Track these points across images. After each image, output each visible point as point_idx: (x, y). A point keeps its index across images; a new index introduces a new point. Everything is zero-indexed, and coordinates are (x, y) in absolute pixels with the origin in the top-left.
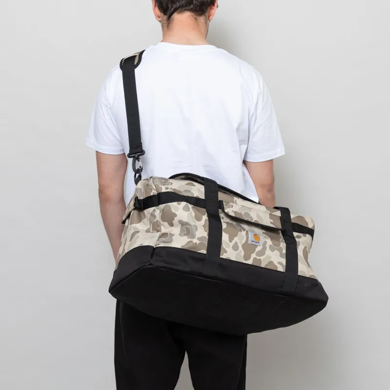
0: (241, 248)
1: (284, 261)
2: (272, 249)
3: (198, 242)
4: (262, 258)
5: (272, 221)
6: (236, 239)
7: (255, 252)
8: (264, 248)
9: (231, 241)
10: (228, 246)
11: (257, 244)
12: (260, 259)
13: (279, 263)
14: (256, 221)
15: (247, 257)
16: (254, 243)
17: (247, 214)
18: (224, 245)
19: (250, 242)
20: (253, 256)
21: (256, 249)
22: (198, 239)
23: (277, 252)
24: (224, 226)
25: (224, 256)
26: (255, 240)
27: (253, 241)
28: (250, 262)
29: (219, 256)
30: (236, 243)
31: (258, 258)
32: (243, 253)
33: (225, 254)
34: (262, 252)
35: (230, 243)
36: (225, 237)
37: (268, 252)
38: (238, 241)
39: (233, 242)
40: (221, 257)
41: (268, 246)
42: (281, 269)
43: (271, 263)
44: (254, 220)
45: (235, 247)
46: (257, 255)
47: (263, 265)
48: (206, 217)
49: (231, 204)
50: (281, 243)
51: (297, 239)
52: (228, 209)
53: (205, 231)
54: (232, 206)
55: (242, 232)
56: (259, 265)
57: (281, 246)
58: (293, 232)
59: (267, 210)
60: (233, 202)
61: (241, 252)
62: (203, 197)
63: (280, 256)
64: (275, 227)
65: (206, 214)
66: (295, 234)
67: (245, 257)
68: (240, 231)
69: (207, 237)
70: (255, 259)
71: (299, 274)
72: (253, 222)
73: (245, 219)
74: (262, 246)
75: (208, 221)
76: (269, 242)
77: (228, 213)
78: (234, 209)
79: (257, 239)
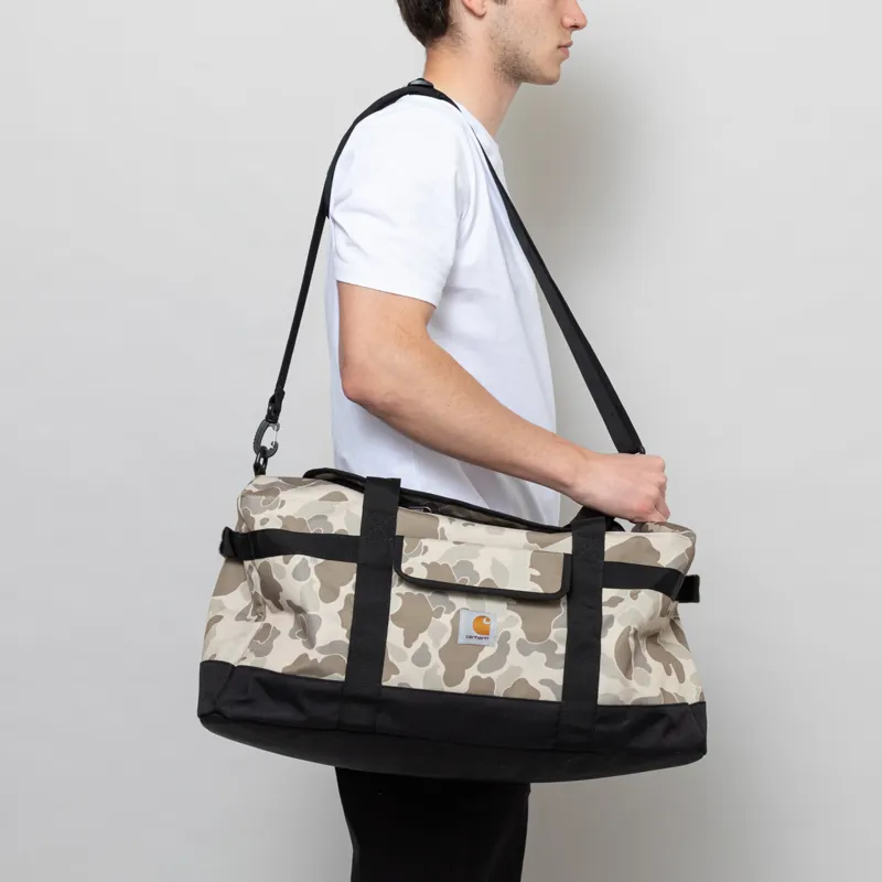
0: (435, 658)
1: (558, 676)
2: (524, 649)
3: (320, 657)
4: (494, 675)
5: (537, 573)
6: (424, 638)
7: (477, 663)
8: (503, 649)
9: (408, 644)
10: (403, 657)
11: (483, 642)
12: (490, 679)
13: (543, 682)
14: (488, 580)
15: (453, 675)
16: (475, 641)
17: (466, 566)
18: (391, 656)
19: (461, 640)
20: (471, 672)
21: (480, 654)
22: (321, 650)
23: (539, 657)
24: (396, 605)
25: (391, 681)
26: (476, 634)
27: (471, 637)
28: (462, 688)
29: (380, 682)
30: (424, 646)
31: (484, 676)
32: (442, 670)
34: (498, 660)
35: (407, 650)
36: (394, 634)
37: (514, 657)
38: (430, 643)
39: (416, 645)
40: (384, 684)
41: (512, 643)
42: (549, 695)
43: (523, 682)
44: (481, 580)
45: (421, 659)
46: (480, 668)
47: (499, 691)
48: (348, 589)
49: (425, 542)
50: (554, 631)
51: (606, 611)
52: (411, 560)
53: (343, 626)
54: (426, 549)
55: (443, 615)
56: (488, 694)
57: (551, 637)
58: (604, 590)
59: (530, 542)
60: (434, 534)
61: (436, 667)
62: (355, 531)
63: (546, 664)
64: (541, 591)
65: (354, 580)
66: (608, 594)
67: (448, 679)
68: (438, 614)
69: (348, 642)
70: (475, 680)
71: (601, 701)
72: (477, 585)
73: (457, 582)
74: (497, 645)
75: (352, 599)
76: (517, 632)
77: (411, 570)
78: (429, 558)
79: (482, 630)
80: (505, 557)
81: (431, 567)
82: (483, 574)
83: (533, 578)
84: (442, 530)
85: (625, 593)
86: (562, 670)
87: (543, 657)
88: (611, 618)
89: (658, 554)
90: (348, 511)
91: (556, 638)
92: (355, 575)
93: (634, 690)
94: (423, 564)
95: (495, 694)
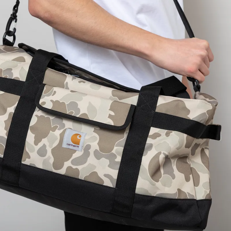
0: (49, 154)
1: (114, 173)
2: (98, 156)
4: (80, 167)
5: (113, 113)
6: (45, 141)
7: (71, 159)
8: (86, 153)
9: (36, 143)
11: (76, 148)
12: (77, 169)
13: (106, 176)
14: (85, 114)
15: (58, 164)
16: (71, 147)
17: (74, 105)
18: (27, 148)
19: (64, 146)
20: (67, 164)
21: (74, 155)
23: (105, 162)
24: (34, 121)
25: (26, 162)
26: (72, 143)
27: (69, 145)
28: (62, 171)
29: (21, 161)
30: (44, 146)
31: (74, 167)
32: (52, 160)
33: (27, 159)
34: (83, 160)
35: (35, 146)
36: (30, 137)
37: (92, 160)
38: (47, 144)
39: (40, 145)
40: (23, 162)
41: (92, 151)
42: (109, 183)
43: (95, 174)
44: (81, 113)
45: (42, 152)
46: (72, 162)
47: (82, 177)
48: (11, 110)
49: (55, 89)
50: (115, 148)
51: (149, 141)
52: (46, 97)
53: (6, 129)
54: (55, 92)
55: (57, 130)
56: (76, 177)
57: (114, 151)
58: (152, 128)
59: (113, 95)
60: (62, 85)
61: (49, 158)
62: (23, 78)
63: (109, 166)
64: (113, 124)
65: (16, 105)
66: (153, 130)
67: (55, 165)
68: (54, 129)
69: (6, 137)
70: (69, 168)
71: (137, 191)
72: (78, 116)
73: (68, 113)
74: (83, 151)
75: (12, 115)
76: (95, 146)
77: (44, 103)
78: (55, 98)
79: (76, 142)
80: (97, 103)
81: (55, 103)
82: (83, 110)
83: (110, 116)
84: (67, 83)
85: (163, 132)
86: (118, 171)
87: (107, 162)
88: (151, 146)
89: (188, 111)
90: (22, 68)
91: (116, 152)
92: (17, 102)
93: (158, 188)
94: (52, 101)
95: (80, 178)
